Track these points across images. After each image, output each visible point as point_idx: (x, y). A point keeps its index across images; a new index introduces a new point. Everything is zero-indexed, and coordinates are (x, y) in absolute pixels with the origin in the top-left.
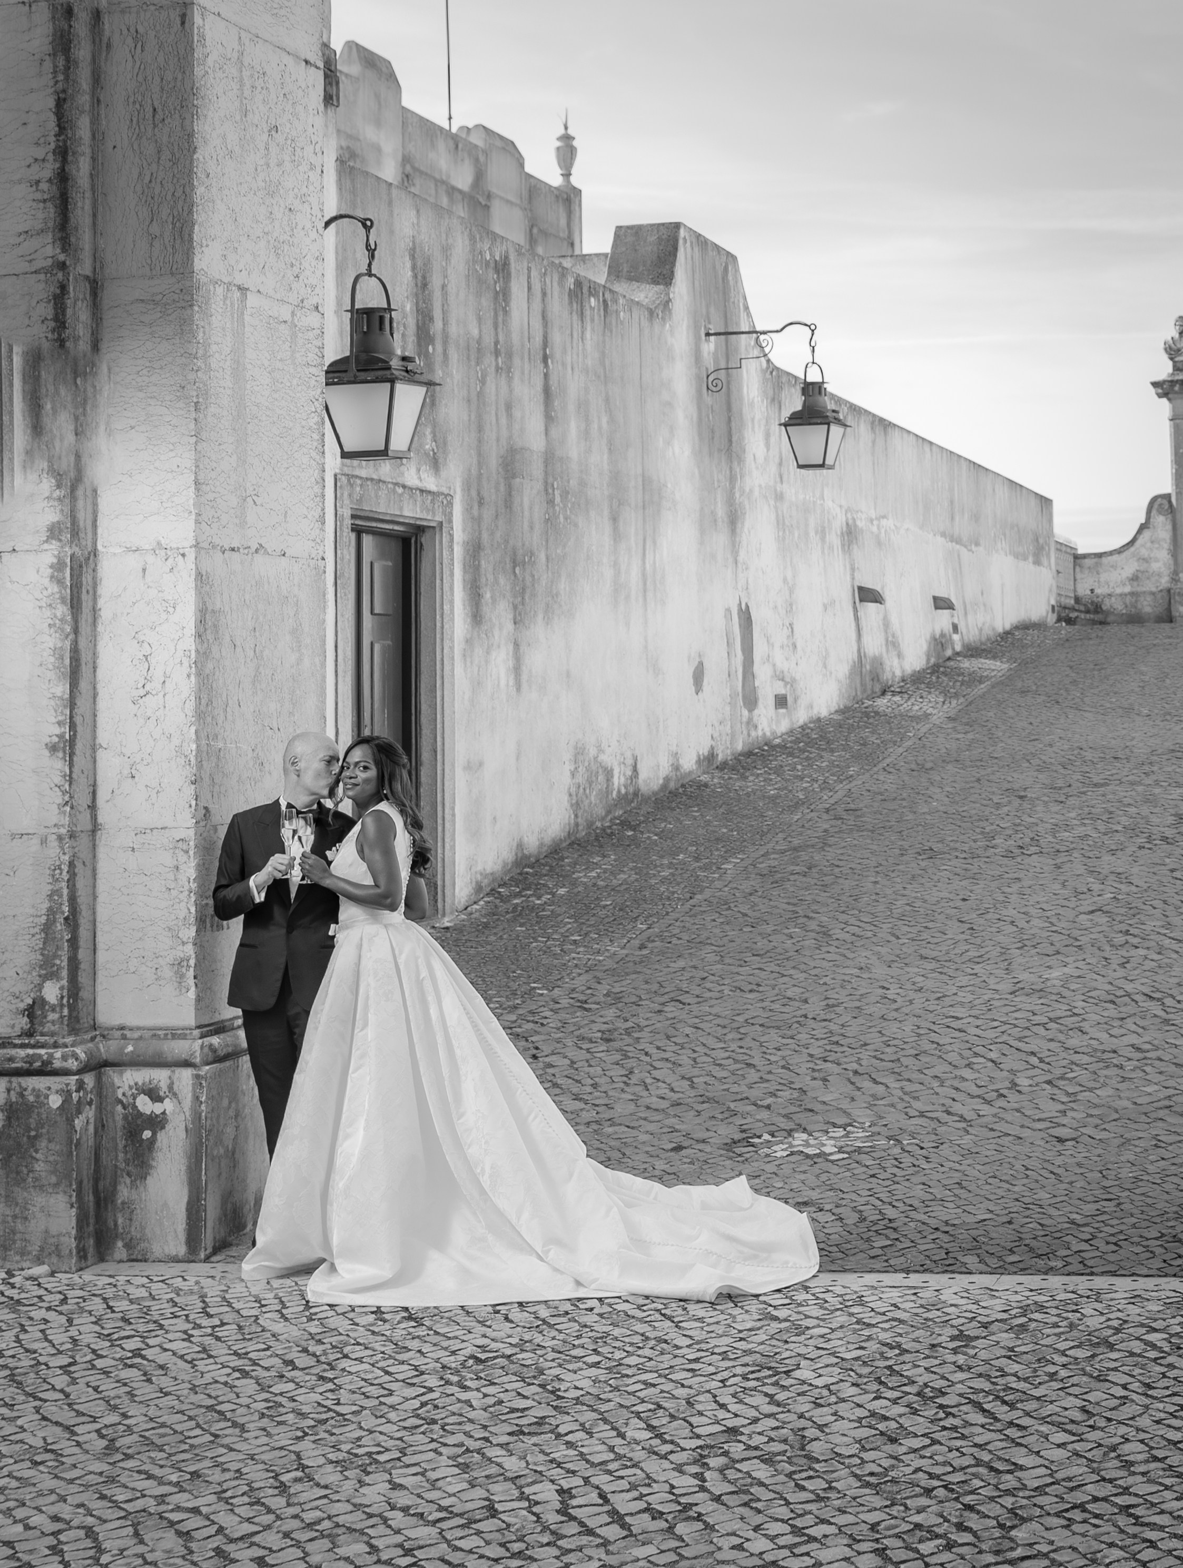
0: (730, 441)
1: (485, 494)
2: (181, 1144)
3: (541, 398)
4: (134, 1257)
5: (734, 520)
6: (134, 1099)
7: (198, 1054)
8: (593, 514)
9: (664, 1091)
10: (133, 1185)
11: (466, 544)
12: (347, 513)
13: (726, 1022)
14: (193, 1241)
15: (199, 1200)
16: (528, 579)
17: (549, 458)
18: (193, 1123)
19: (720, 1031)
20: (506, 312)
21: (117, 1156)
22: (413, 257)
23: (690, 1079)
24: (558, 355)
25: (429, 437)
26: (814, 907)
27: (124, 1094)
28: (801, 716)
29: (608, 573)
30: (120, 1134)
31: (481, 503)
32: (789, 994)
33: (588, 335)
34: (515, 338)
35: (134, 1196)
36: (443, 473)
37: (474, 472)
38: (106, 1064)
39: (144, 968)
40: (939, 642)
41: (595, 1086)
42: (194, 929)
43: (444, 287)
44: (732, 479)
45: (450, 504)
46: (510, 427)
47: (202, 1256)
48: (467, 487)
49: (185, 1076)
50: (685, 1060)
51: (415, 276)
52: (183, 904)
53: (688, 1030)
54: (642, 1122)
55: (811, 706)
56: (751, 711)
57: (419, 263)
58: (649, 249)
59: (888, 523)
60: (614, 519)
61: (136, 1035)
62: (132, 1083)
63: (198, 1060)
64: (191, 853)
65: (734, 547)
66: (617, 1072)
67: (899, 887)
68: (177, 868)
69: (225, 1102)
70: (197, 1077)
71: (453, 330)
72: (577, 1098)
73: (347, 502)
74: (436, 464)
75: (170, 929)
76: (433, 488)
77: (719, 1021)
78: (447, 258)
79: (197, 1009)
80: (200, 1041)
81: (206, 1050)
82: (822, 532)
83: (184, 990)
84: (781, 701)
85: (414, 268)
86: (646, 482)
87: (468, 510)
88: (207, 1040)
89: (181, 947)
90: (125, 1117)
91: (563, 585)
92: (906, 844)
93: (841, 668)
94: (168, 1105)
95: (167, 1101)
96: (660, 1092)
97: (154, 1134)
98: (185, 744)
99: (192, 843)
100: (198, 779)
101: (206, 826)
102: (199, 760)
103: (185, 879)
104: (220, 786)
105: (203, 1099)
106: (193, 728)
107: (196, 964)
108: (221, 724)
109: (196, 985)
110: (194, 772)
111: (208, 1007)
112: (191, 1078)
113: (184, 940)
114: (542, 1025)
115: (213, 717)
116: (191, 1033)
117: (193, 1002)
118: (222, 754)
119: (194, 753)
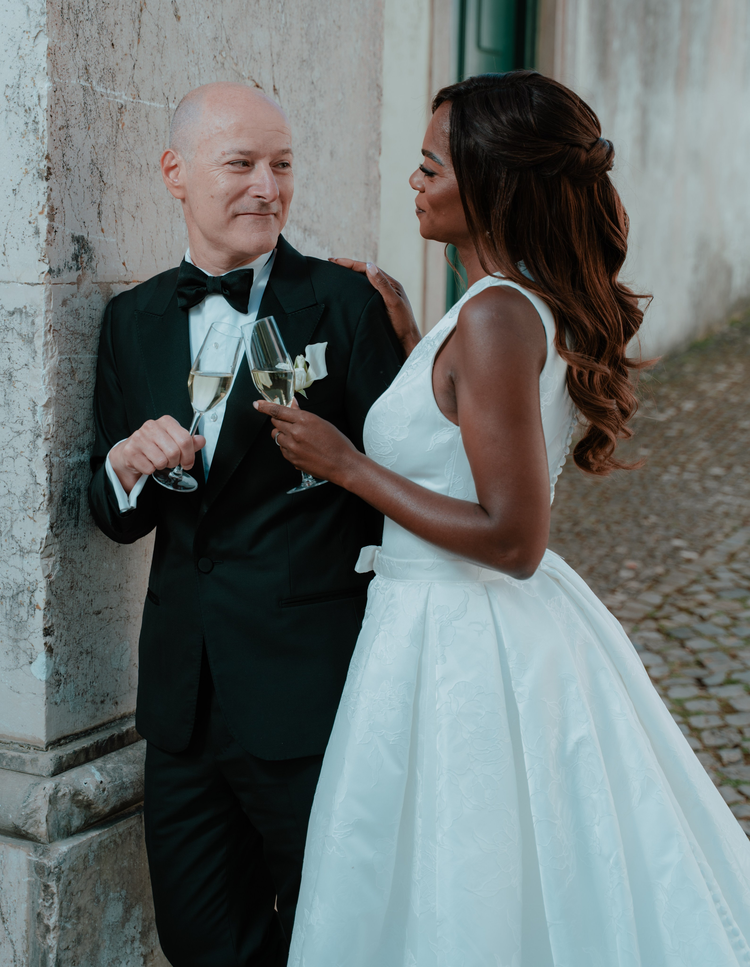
7: (42, 816)
49: (14, 859)
52: (22, 462)
63: (42, 829)
64: (39, 343)
68: (11, 377)
80: (49, 785)
81: (64, 802)
83: (23, 659)
88: (66, 783)
89: (16, 560)
98: (26, 81)
99: (40, 321)
100: (58, 170)
101: (79, 282)
102: (60, 122)
103: (26, 404)
104: (121, 193)
105: (52, 921)
106: (44, 42)
107: (48, 603)
108: (126, 49)
109: (50, 650)
110: (45, 149)
111: (85, 692)
112: (24, 867)
113: (25, 544)
114: (703, 619)
115: (101, 27)
116: (34, 761)
117: (43, 686)
118: (127, 118)
119: (45, 103)
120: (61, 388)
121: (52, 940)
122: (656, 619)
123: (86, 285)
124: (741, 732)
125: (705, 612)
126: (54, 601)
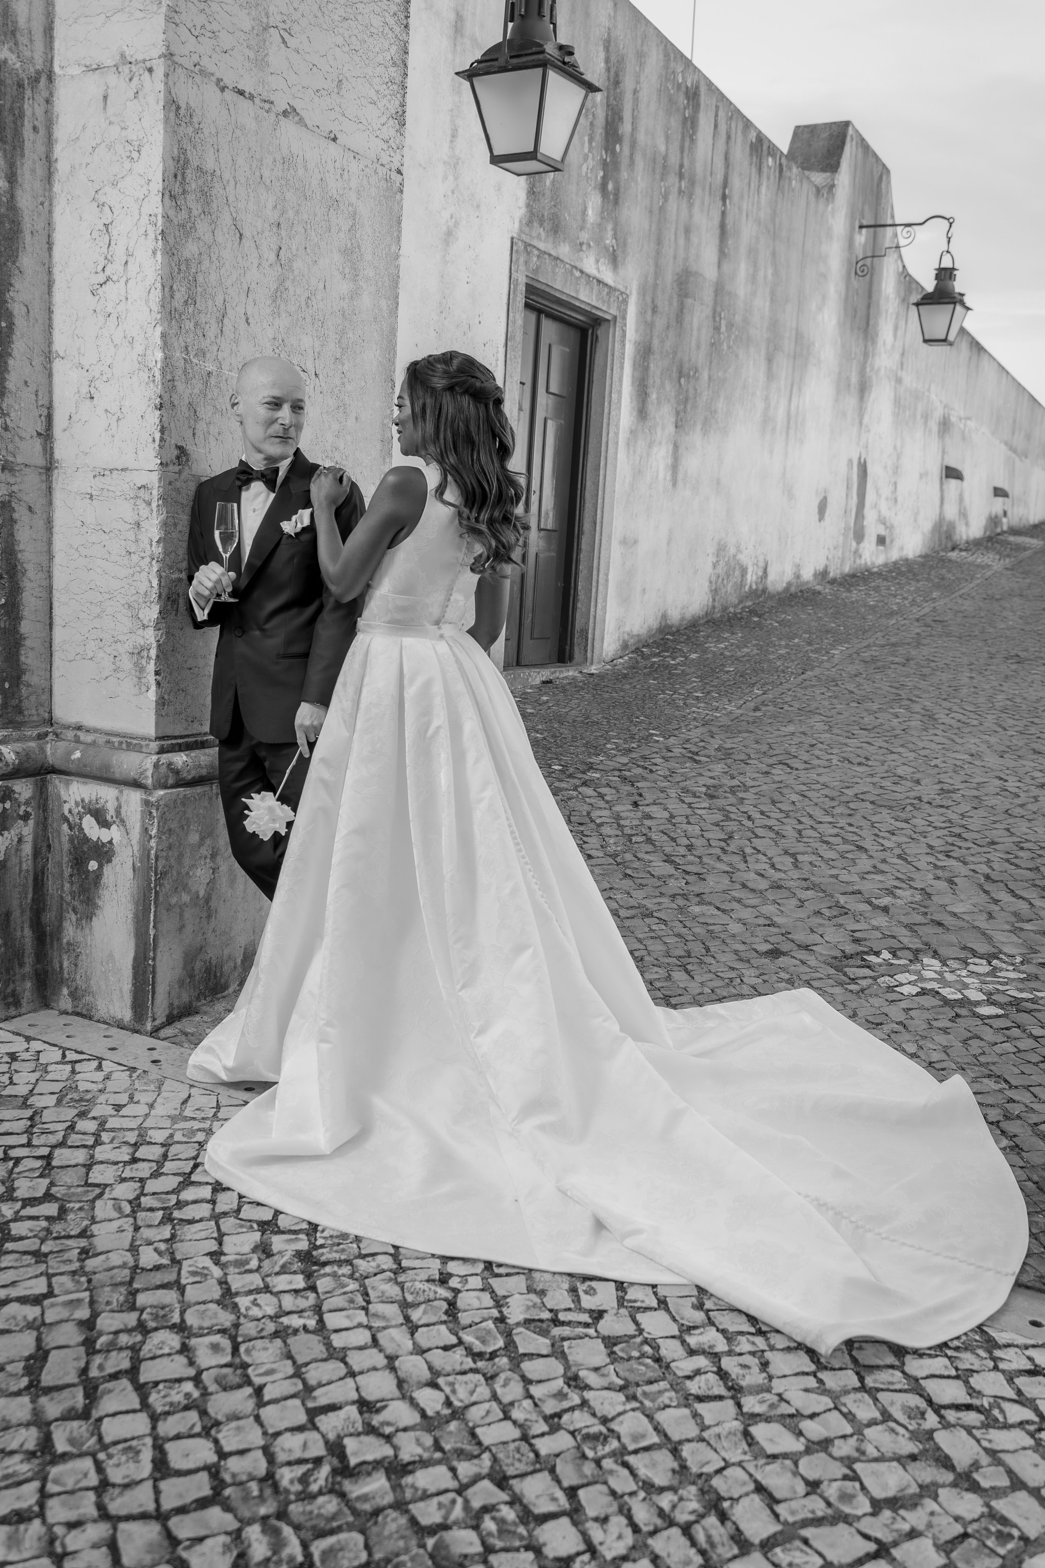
0: (868, 324)
1: (659, 304)
2: (128, 885)
3: (717, 232)
4: (79, 1010)
5: (863, 389)
6: (81, 819)
7: (149, 773)
8: (752, 350)
9: (763, 866)
10: (79, 925)
11: (637, 344)
12: (522, 280)
13: (835, 794)
14: (139, 1005)
15: (146, 959)
16: (691, 392)
17: (719, 289)
18: (141, 862)
19: (828, 803)
20: (692, 141)
21: (63, 886)
22: (607, 49)
23: (794, 855)
24: (736, 197)
25: (610, 234)
26: (916, 692)
27: (70, 812)
28: (894, 555)
29: (760, 405)
30: (66, 859)
31: (654, 310)
32: (900, 771)
33: (763, 189)
34: (699, 168)
35: (80, 939)
36: (622, 272)
37: (651, 280)
38: (54, 771)
39: (101, 654)
40: (994, 521)
41: (690, 847)
42: (156, 609)
43: (635, 92)
44: (866, 355)
45: (625, 302)
46: (687, 248)
47: (149, 1026)
48: (643, 291)
49: (134, 799)
50: (789, 830)
51: (608, 70)
52: (144, 574)
53: (795, 797)
54: (735, 905)
55: (902, 549)
56: (858, 543)
57: (613, 58)
58: (821, 144)
59: (971, 424)
60: (770, 360)
61: (89, 738)
62: (79, 799)
63: (149, 782)
64: (154, 505)
65: (861, 411)
66: (715, 834)
67: (995, 683)
68: (138, 525)
69: (194, 838)
70: (146, 803)
71: (641, 137)
72: (668, 859)
73: (522, 268)
74: (614, 260)
75: (130, 606)
76: (610, 282)
77: (826, 791)
78: (641, 65)
79: (159, 715)
80: (155, 758)
81: (163, 770)
82: (926, 417)
83: (144, 689)
84: (881, 540)
85: (607, 60)
86: (798, 335)
87: (642, 313)
88: (165, 758)
89: (140, 632)
90: (71, 840)
91: (721, 405)
92: (993, 650)
93: (927, 526)
94: (114, 834)
95: (114, 827)
96: (760, 867)
97: (101, 866)
98: (149, 352)
99: (155, 492)
100: (167, 405)
101: (180, 472)
102: (169, 377)
103: (147, 541)
104: (209, 424)
105: (154, 832)
106: (159, 329)
107: (158, 656)
108: (213, 339)
109: (158, 684)
110: (159, 392)
111: (180, 713)
112: (139, 802)
113: (145, 622)
114: (651, 771)
115: (196, 324)
116: (147, 745)
117: (154, 705)
118: (213, 380)
119: (159, 365)
120: (167, 533)
121: (153, 843)
122: (620, 770)
123: (185, 475)
124: (650, 828)
125: (654, 768)
126: (161, 656)
